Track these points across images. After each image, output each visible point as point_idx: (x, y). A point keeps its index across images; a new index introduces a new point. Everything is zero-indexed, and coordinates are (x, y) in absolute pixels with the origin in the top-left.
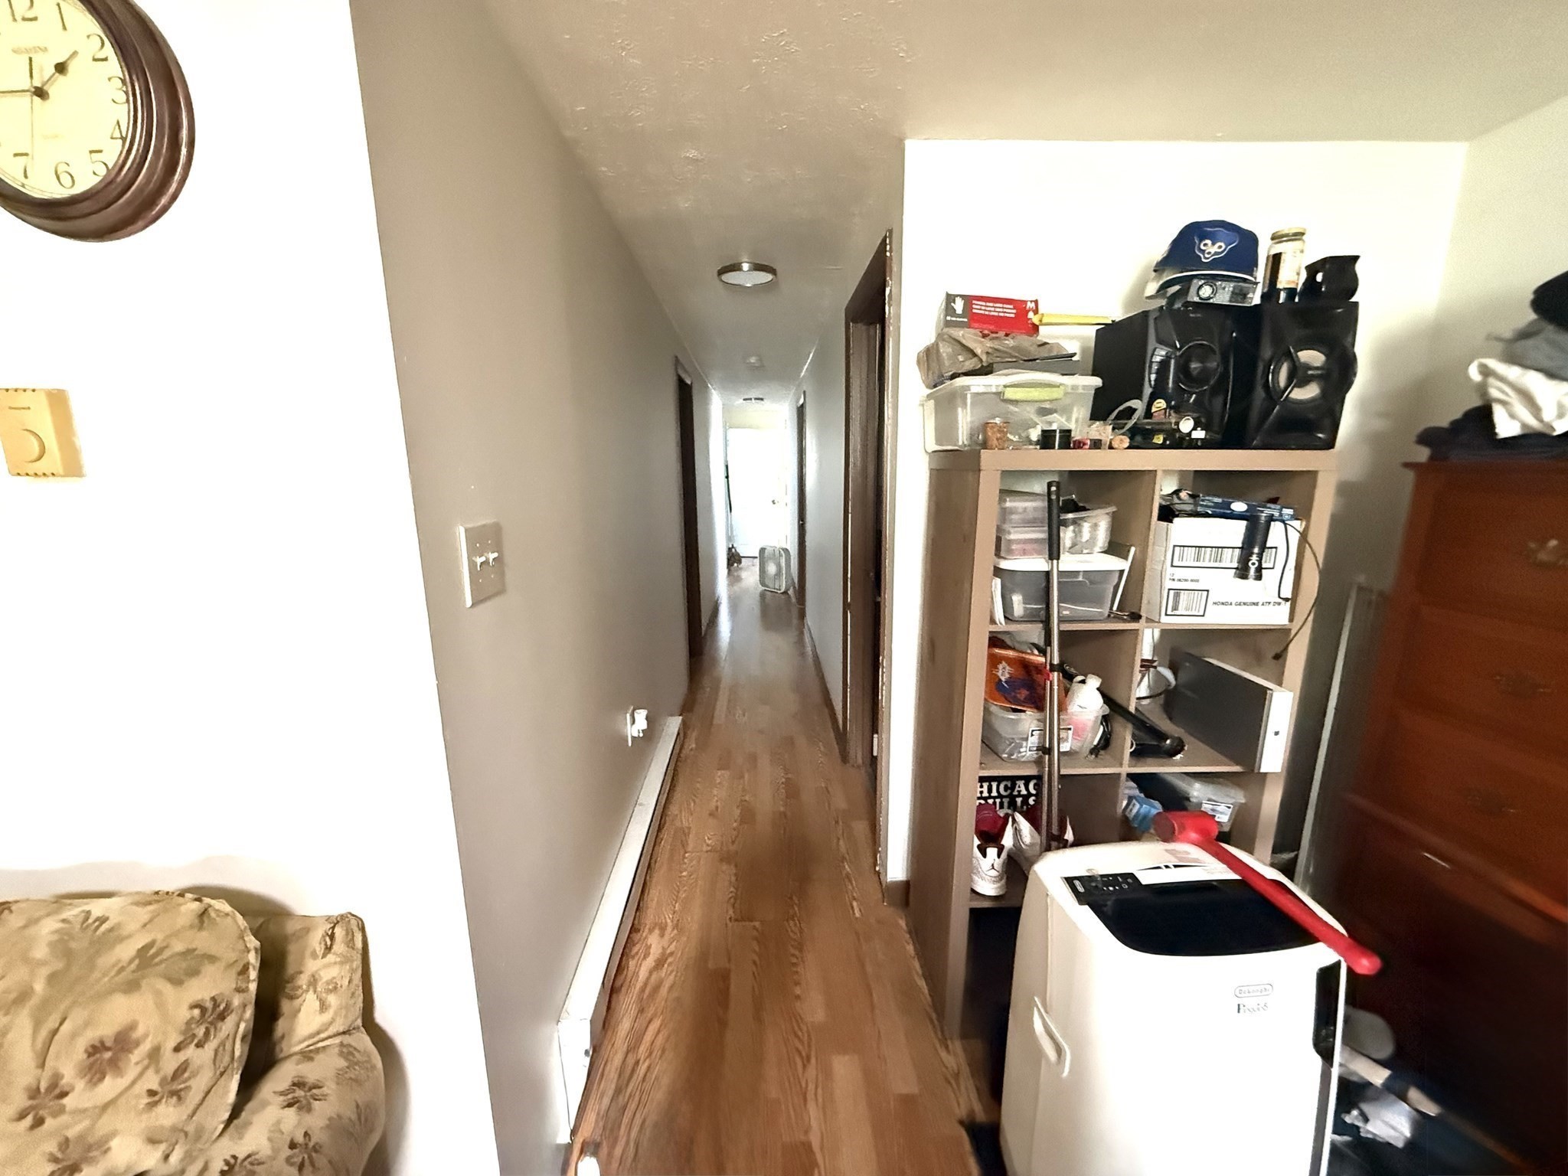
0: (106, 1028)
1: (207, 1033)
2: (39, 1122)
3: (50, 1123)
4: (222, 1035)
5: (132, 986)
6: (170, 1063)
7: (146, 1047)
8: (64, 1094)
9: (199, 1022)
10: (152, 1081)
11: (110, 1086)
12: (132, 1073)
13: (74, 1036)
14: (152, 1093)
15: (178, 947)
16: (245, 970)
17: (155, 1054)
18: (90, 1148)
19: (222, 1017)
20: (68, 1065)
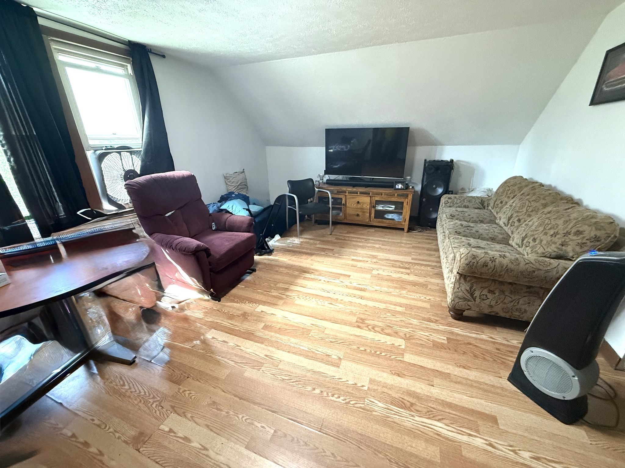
0: (581, 229)
1: (593, 241)
2: (565, 236)
3: (565, 237)
4: (595, 244)
5: (590, 226)
6: (584, 241)
7: (584, 235)
8: (570, 234)
9: (593, 238)
10: (580, 241)
11: (575, 238)
12: (579, 238)
13: (578, 227)
14: (578, 243)
15: (602, 224)
16: (609, 237)
17: (584, 238)
18: (567, 244)
19: (598, 241)
20: (574, 230)
